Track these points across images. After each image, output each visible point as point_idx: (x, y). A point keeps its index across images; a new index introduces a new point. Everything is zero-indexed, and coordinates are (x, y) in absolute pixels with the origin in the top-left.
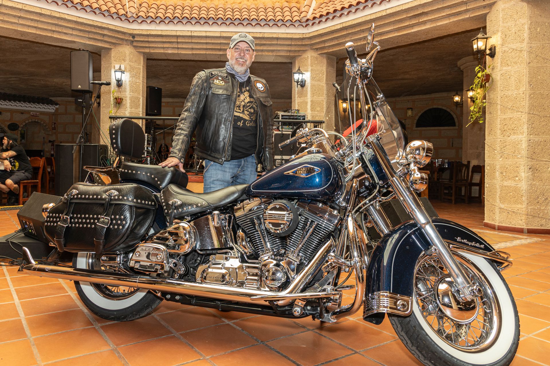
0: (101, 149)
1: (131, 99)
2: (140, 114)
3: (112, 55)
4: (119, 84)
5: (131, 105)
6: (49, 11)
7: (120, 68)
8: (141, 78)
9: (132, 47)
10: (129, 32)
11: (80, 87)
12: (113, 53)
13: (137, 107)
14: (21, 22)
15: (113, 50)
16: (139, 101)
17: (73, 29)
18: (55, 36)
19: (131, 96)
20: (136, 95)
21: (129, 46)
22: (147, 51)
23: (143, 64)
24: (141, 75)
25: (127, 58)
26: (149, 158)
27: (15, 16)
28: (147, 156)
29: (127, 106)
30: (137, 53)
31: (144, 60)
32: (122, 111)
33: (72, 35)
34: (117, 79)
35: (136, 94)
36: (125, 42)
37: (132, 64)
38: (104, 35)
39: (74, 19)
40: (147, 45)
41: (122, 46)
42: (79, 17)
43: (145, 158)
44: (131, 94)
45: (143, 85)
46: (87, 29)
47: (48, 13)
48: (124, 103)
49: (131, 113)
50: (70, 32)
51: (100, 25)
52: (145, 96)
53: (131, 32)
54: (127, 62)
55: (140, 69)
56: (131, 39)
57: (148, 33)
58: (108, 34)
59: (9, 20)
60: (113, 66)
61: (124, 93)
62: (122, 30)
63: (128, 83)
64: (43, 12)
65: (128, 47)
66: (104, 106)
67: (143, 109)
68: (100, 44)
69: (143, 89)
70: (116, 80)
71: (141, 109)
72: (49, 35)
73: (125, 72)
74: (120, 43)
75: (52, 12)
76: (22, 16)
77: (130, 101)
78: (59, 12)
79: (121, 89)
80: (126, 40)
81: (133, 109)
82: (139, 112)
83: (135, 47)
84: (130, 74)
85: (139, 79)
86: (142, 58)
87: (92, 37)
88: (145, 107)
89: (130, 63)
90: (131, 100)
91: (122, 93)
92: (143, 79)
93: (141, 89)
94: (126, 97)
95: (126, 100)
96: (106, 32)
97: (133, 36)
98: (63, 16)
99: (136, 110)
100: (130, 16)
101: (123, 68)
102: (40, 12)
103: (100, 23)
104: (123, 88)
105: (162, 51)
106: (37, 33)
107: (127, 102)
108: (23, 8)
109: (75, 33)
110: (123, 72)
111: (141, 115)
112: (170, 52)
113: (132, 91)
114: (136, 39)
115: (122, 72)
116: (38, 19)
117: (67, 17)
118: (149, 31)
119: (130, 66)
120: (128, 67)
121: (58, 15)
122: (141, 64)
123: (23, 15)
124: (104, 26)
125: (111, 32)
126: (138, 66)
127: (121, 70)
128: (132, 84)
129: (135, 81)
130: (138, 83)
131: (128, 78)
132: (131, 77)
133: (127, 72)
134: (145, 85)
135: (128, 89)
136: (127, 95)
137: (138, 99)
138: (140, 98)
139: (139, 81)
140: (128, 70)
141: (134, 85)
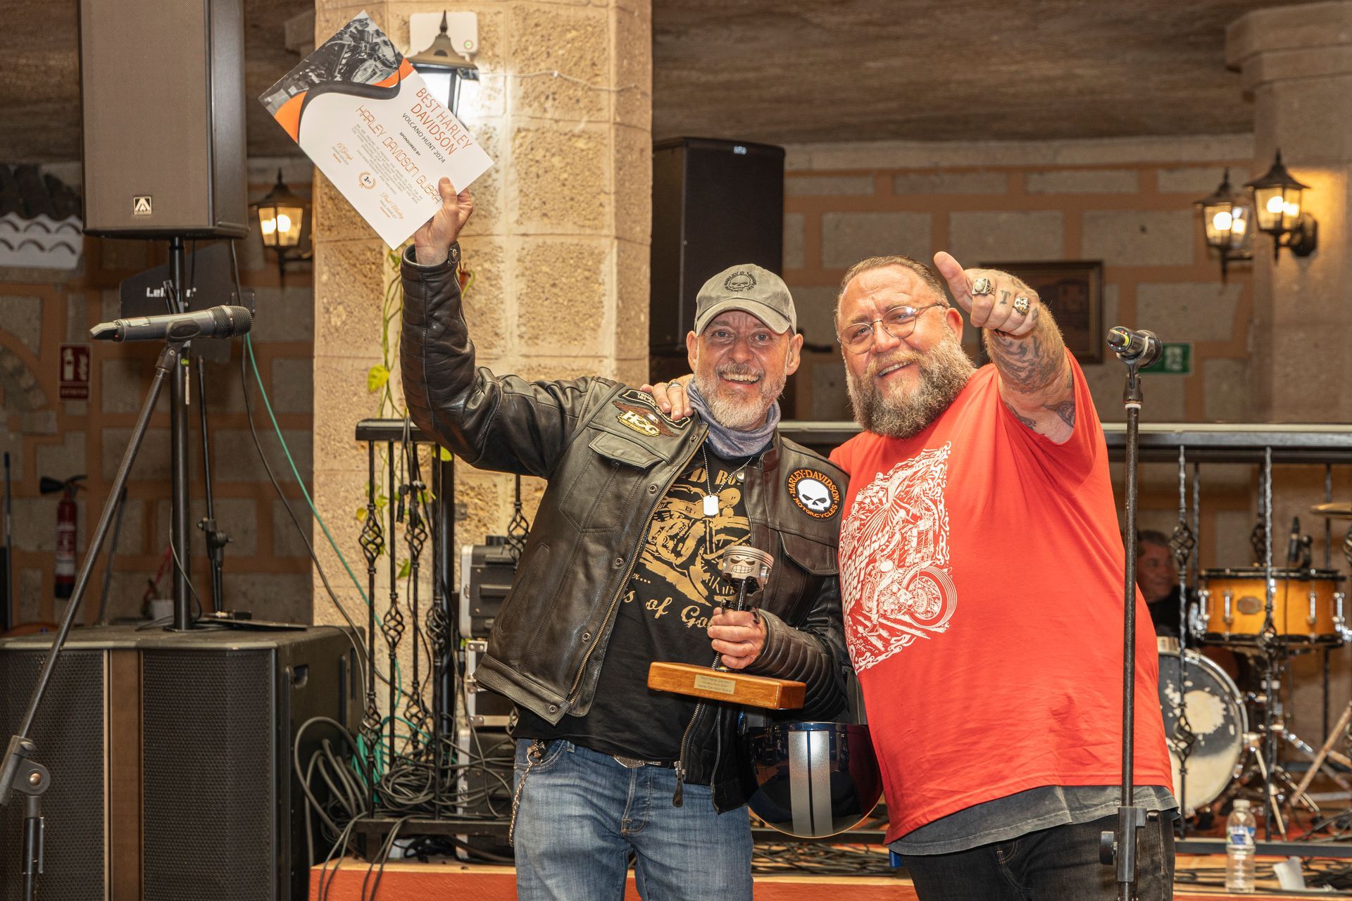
0: (299, 670)
1: (529, 267)
5: (528, 317)
7: (442, 44)
8: (609, 102)
11: (143, 206)
13: (582, 322)
16: (592, 276)
19: (531, 243)
20: (567, 231)
24: (609, 78)
29: (502, 328)
35: (570, 228)
44: (531, 227)
45: (623, 148)
48: (479, 301)
52: (643, 228)
55: (598, 31)
61: (477, 228)
63: (504, 147)
66: (336, 321)
67: (623, 333)
69: (620, 183)
71: (608, 345)
73: (482, 69)
77: (521, 285)
81: (549, 347)
82: (591, 363)
84: (522, 76)
85: (594, 107)
88: (644, 318)
90: (529, 273)
92: (622, 109)
93: (608, 179)
94: (491, 257)
95: (491, 278)
99: (575, 349)
101: (464, 39)
107: (505, 295)
110: (462, 71)
113: (537, 204)
115: (453, 71)
119: (521, 12)
120: (505, 23)
126: (581, 14)
127: (449, 60)
128: (539, 154)
129: (566, 127)
130: (581, 144)
131: (510, 104)
132: (526, 99)
133: (495, 60)
134: (642, 151)
135: (513, 192)
136: (498, 241)
137: (588, 263)
138: (599, 258)
139: (593, 127)
140: (500, 50)
141: (556, 161)
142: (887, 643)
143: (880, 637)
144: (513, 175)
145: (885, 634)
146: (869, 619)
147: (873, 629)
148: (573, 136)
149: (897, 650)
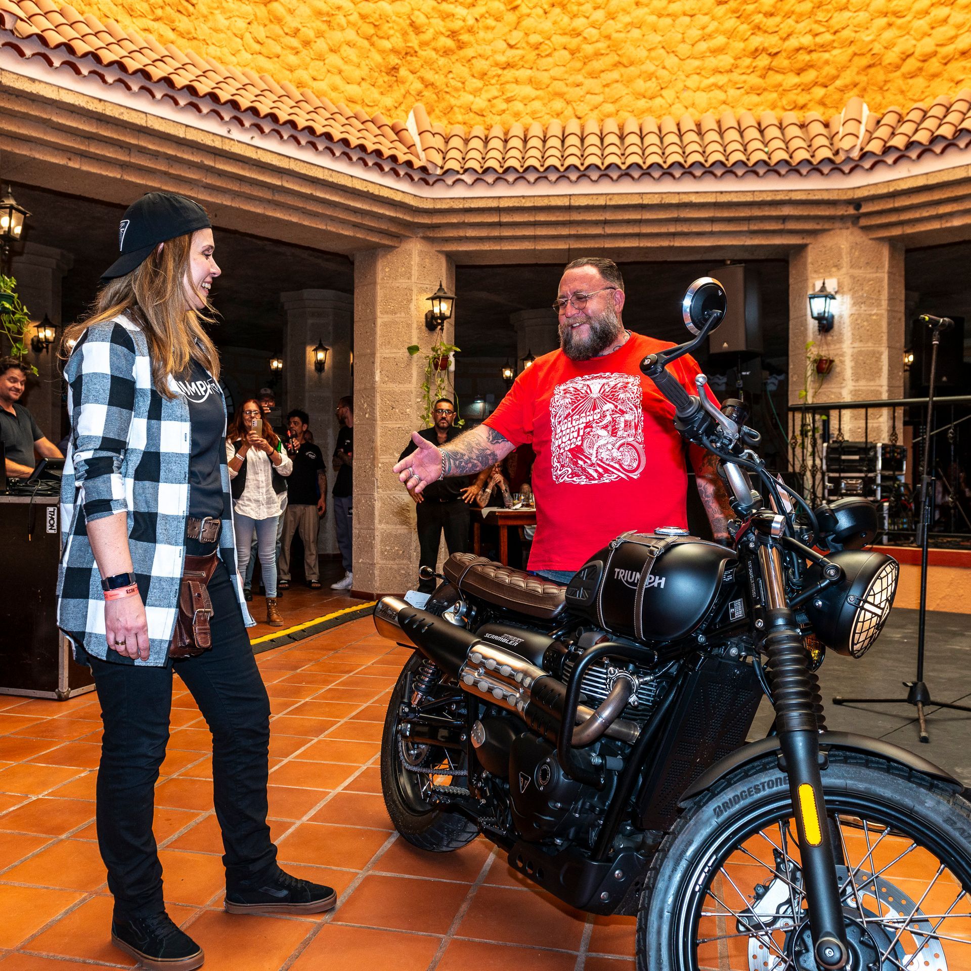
1: (855, 358)
2: (881, 393)
3: (810, 260)
4: (826, 324)
5: (855, 373)
6: (656, 196)
7: (823, 289)
8: (885, 303)
9: (857, 232)
10: (845, 197)
11: (725, 345)
12: (811, 255)
13: (874, 374)
14: (609, 230)
15: (810, 247)
16: (878, 360)
17: (712, 220)
18: (678, 243)
19: (856, 350)
20: (870, 346)
21: (849, 231)
22: (896, 232)
23: (891, 266)
24: (885, 296)
25: (845, 260)
26: (886, 504)
27: (596, 223)
28: (882, 497)
29: (846, 377)
30: (870, 242)
31: (892, 257)
32: (834, 390)
33: (712, 234)
34: (815, 315)
35: (870, 344)
36: (838, 225)
37: (857, 272)
38: (784, 219)
39: (711, 199)
40: (893, 218)
41: (831, 233)
42: (721, 192)
43: (877, 504)
44: (856, 345)
45: (891, 318)
46: (742, 215)
47: (656, 200)
48: (838, 370)
49: (855, 392)
50: (707, 228)
51: (769, 199)
53: (849, 195)
54: (844, 270)
55: (881, 280)
56: (851, 211)
57: (891, 190)
58: (791, 213)
59: (587, 232)
60: (810, 285)
61: (838, 346)
62: (826, 196)
63: (847, 321)
64: (645, 202)
65: (846, 233)
67: (891, 378)
68: (777, 241)
69: (890, 329)
70: (813, 317)
71: (884, 380)
72: (665, 243)
73: (838, 296)
74: (826, 226)
75: (664, 196)
76: (608, 218)
77: (852, 364)
78: (679, 193)
79: (829, 338)
80: (842, 218)
81: (862, 383)
82: (878, 388)
83: (866, 229)
84: (853, 297)
85: (879, 305)
86: (886, 252)
87: (756, 228)
89: (852, 271)
91: (832, 347)
92: (891, 305)
93: (885, 328)
94: (842, 355)
95: (842, 362)
96: (786, 211)
97: (857, 203)
98: (686, 199)
99: (872, 383)
100: (843, 158)
101: (831, 287)
102: (640, 201)
103: (770, 194)
104: (835, 333)
105: (936, 225)
106: (642, 245)
107: (847, 367)
108: (608, 203)
109: (717, 228)
110: (831, 296)
111: (885, 397)
112: (957, 222)
113: (858, 337)
114: (864, 210)
115: (828, 296)
116: (639, 217)
117: (694, 199)
118: (894, 183)
119: (853, 277)
120: (847, 281)
121: (675, 200)
122: (883, 267)
123: (609, 216)
124: (779, 197)
125: (800, 208)
126: (875, 275)
127: (824, 293)
128: (859, 321)
129: (868, 312)
130: (874, 317)
131: (849, 306)
132: (854, 304)
133: (843, 293)
134: (900, 319)
135: (849, 334)
136: (845, 350)
137: (877, 356)
138: (881, 354)
139: (879, 312)
140: (845, 289)
141: (865, 323)
142: (600, 476)
143: (596, 471)
144: (849, 329)
145: (600, 470)
146: (590, 459)
147: (592, 465)
148: (871, 315)
149: (607, 481)
